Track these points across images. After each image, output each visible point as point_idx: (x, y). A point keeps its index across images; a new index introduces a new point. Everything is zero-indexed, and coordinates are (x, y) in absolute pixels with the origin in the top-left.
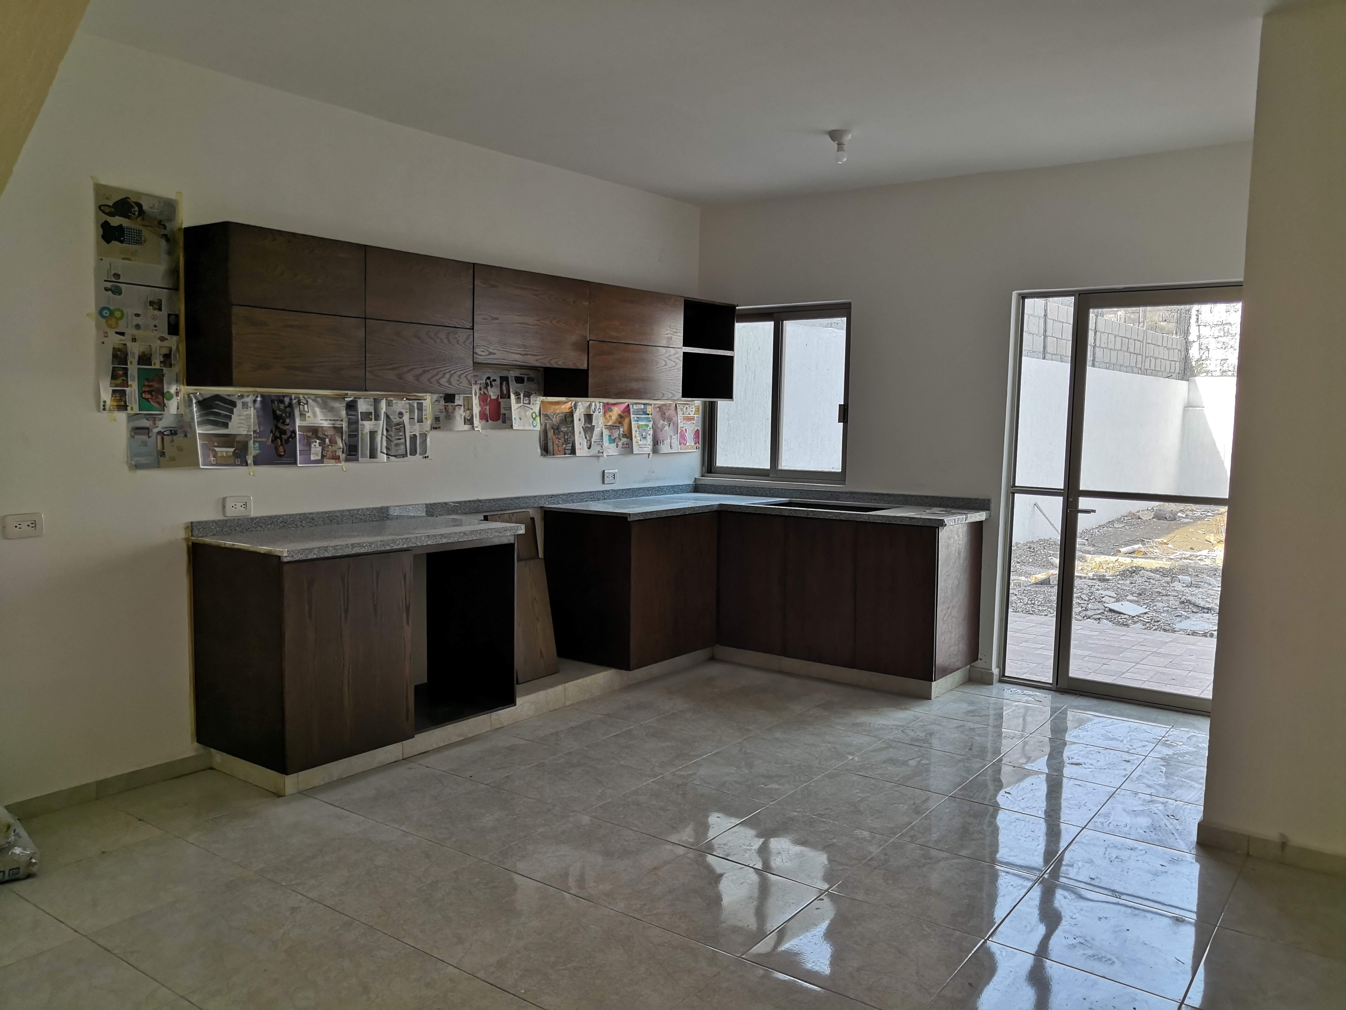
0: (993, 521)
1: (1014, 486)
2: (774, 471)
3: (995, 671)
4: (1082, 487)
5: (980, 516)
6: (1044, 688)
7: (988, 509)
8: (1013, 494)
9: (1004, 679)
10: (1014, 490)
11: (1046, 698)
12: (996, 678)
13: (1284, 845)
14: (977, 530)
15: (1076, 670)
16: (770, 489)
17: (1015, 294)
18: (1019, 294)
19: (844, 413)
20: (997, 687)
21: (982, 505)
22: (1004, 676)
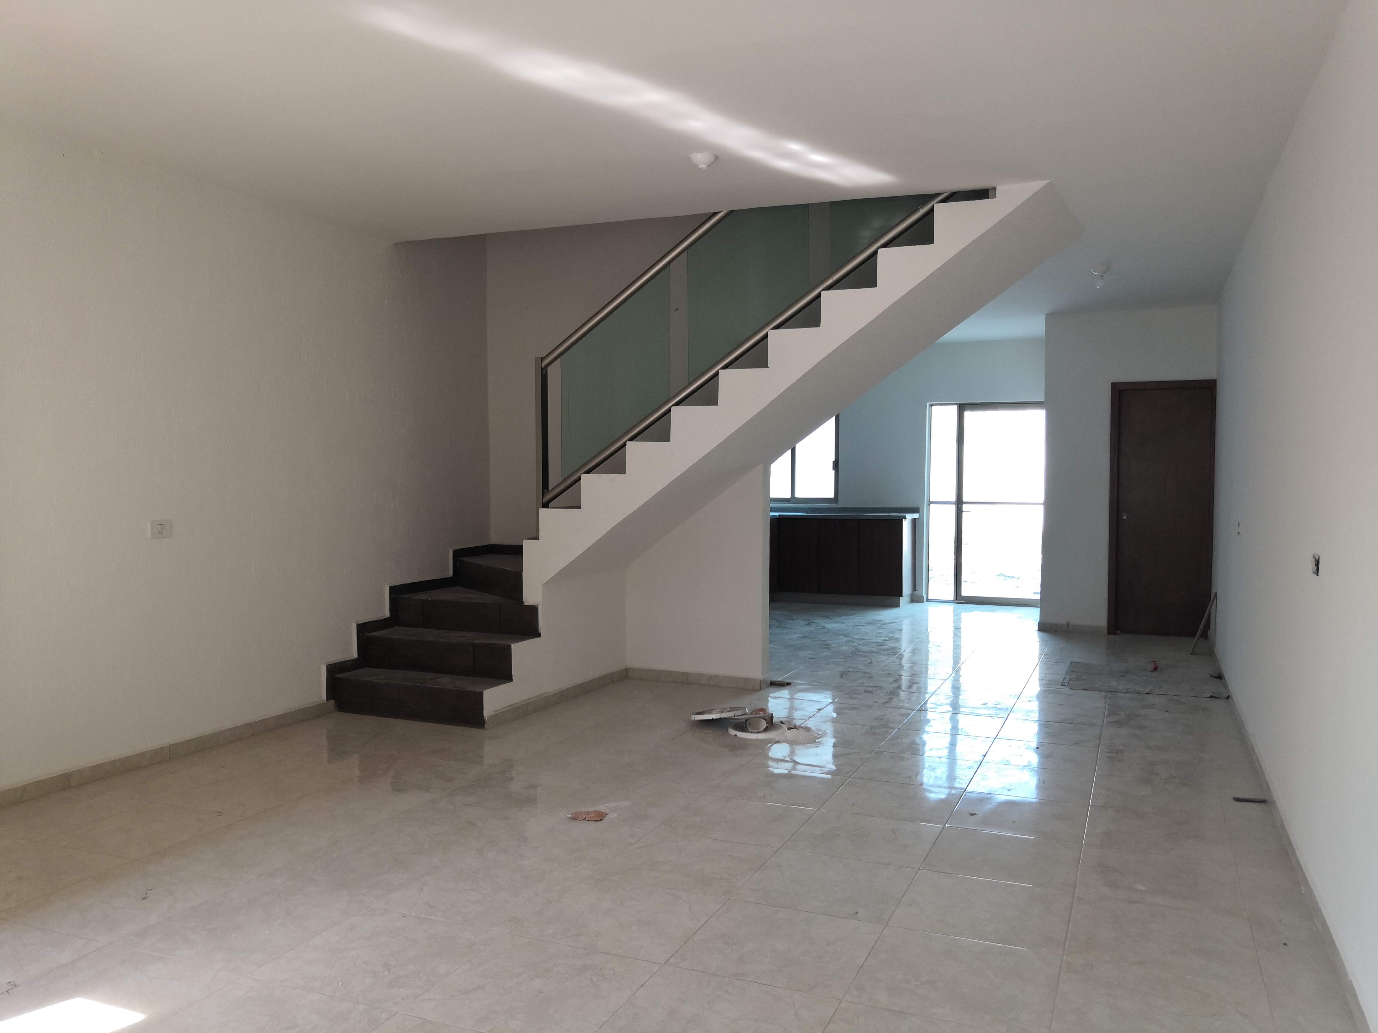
0: (921, 518)
1: (929, 501)
2: (793, 499)
3: (925, 596)
4: (964, 500)
5: (916, 516)
6: (950, 602)
7: (918, 512)
8: (929, 504)
9: (928, 600)
10: (930, 503)
11: (951, 607)
12: (925, 600)
13: (1068, 624)
14: (914, 521)
15: (965, 592)
16: (794, 508)
17: (928, 404)
18: (930, 404)
19: (836, 465)
20: (925, 603)
21: (916, 510)
22: (928, 599)
